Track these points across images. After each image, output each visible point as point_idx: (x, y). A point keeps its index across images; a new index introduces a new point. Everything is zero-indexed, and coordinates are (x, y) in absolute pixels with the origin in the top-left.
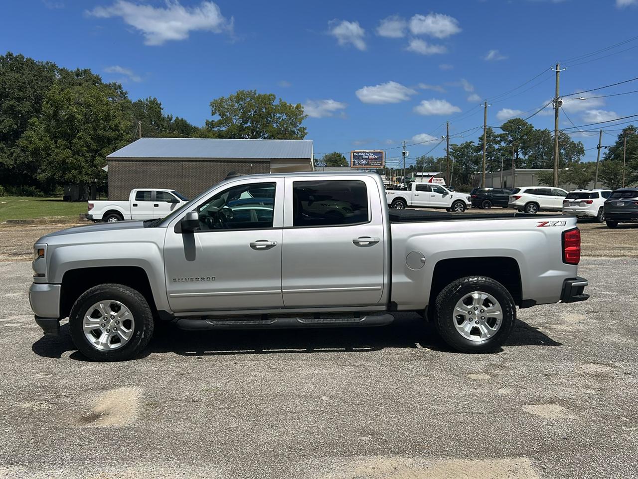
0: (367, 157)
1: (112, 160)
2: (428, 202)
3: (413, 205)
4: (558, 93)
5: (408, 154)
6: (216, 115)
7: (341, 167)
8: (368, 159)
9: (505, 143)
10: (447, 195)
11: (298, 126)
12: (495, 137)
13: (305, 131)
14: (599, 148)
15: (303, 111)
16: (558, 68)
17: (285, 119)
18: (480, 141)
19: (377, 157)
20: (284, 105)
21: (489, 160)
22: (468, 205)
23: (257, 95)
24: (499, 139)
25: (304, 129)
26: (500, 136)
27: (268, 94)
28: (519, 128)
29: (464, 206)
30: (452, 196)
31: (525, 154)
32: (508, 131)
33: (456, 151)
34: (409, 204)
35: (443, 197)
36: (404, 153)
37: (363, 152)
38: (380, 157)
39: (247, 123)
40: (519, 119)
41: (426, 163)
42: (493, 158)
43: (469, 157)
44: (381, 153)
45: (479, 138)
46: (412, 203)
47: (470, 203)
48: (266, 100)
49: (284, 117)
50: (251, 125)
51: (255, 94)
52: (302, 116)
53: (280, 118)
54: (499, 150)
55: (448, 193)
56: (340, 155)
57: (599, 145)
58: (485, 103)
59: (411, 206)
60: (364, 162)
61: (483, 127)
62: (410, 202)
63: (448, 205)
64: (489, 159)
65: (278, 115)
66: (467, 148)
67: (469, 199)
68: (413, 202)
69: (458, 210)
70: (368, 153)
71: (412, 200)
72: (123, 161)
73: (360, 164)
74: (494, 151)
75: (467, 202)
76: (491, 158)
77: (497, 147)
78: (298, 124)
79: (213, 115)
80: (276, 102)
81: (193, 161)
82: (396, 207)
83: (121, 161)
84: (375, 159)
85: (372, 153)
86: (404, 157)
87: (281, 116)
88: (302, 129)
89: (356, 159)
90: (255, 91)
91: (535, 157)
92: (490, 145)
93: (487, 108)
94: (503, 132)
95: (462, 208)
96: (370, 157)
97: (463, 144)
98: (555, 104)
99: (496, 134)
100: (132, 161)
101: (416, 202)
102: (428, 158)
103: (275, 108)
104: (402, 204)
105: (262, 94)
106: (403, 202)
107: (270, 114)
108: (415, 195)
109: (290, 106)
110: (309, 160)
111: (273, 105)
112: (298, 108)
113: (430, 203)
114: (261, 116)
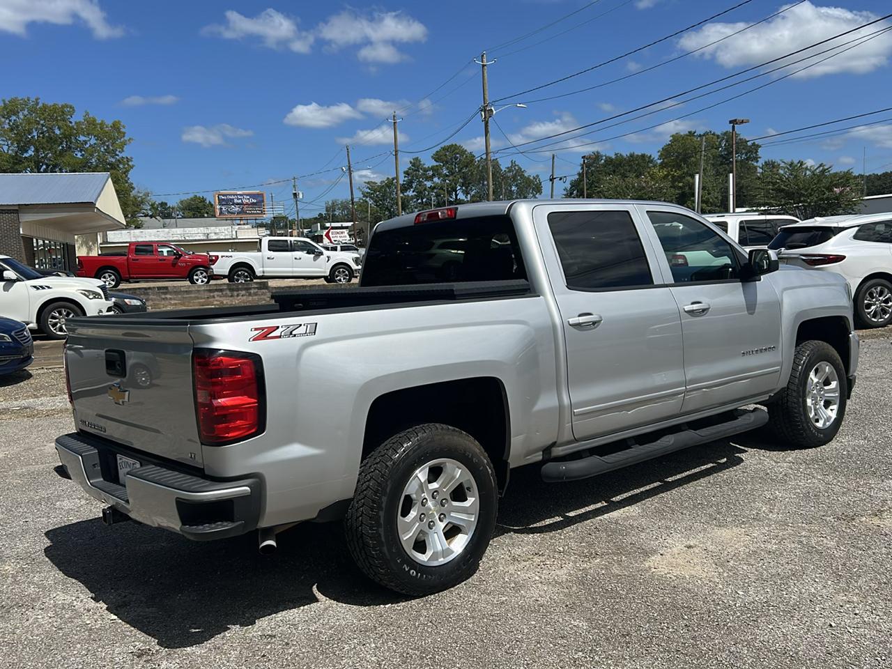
0: (240, 201)
2: (290, 269)
3: (265, 274)
4: (487, 98)
5: (301, 196)
7: (204, 217)
8: (242, 204)
9: (439, 178)
10: (322, 256)
11: (118, 155)
12: (426, 170)
13: (130, 163)
14: (552, 180)
15: (124, 133)
16: (485, 60)
17: (95, 144)
18: (405, 177)
19: (255, 201)
20: (92, 123)
21: (419, 203)
22: (356, 270)
23: (40, 105)
24: (431, 173)
25: (128, 160)
26: (432, 168)
27: (60, 104)
28: (456, 158)
29: (349, 272)
30: (328, 257)
31: (466, 193)
32: (442, 162)
33: (375, 191)
34: (258, 273)
35: (315, 259)
36: (295, 195)
37: (234, 195)
38: (259, 201)
39: (27, 151)
40: (456, 145)
41: (339, 209)
42: (424, 200)
43: (392, 199)
44: (262, 195)
45: (405, 173)
46: (263, 272)
47: (360, 267)
48: (59, 114)
49: (93, 141)
50: (33, 154)
51: (37, 104)
52: (122, 140)
53: (86, 142)
54: (432, 188)
55: (321, 253)
56: (203, 200)
57: (552, 175)
58: (394, 116)
59: (262, 277)
60: (237, 209)
61: (394, 153)
62: (261, 269)
63: (325, 272)
64: (420, 201)
65: (82, 138)
66: (389, 187)
67: (356, 261)
68: (265, 269)
69: (340, 280)
70: (240, 195)
71: (263, 267)
73: (230, 213)
74: (425, 190)
75: (354, 266)
76: (422, 200)
77: (429, 184)
78: (117, 153)
80: (77, 118)
82: (238, 280)
84: (253, 204)
85: (247, 195)
86: (296, 201)
87: (87, 139)
88: (125, 160)
89: (223, 205)
90: (37, 99)
91: (480, 197)
92: (419, 181)
93: (397, 125)
94: (435, 164)
95: (346, 275)
96: (245, 201)
97: (384, 182)
98: (483, 113)
99: (426, 166)
101: (270, 270)
102: (342, 202)
103: (75, 127)
104: (246, 274)
105: (50, 103)
106: (249, 272)
107: (67, 137)
108: (268, 258)
109: (102, 124)
110: (91, 205)
111: (71, 122)
112: (116, 127)
113: (295, 269)
114: (52, 140)
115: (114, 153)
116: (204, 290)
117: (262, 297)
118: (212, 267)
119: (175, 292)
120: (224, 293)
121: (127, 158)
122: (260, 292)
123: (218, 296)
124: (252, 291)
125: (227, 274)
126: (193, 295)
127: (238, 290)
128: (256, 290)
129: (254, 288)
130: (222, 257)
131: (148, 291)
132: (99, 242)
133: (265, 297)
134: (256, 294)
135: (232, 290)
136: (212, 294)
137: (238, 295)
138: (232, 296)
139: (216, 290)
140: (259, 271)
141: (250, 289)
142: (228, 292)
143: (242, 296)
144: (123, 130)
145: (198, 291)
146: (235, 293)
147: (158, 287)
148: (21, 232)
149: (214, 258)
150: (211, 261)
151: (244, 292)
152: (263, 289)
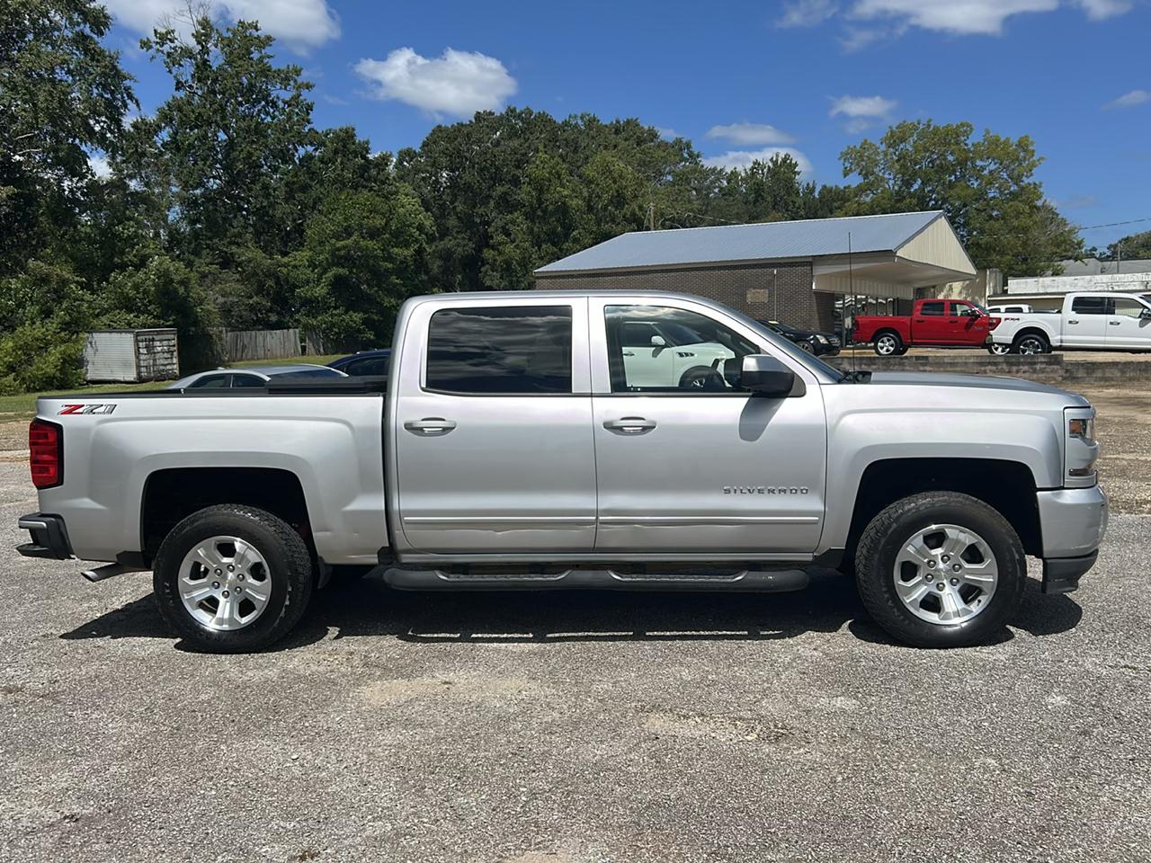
1: (542, 278)
2: (1102, 338)
3: (1064, 344)
6: (851, 175)
11: (1024, 181)
13: (1038, 190)
17: (997, 169)
20: (993, 143)
23: (932, 128)
25: (1036, 186)
27: (955, 123)
34: (1054, 343)
39: (912, 186)
46: (1061, 341)
48: (951, 137)
50: (919, 188)
51: (929, 126)
52: (1031, 160)
53: (983, 168)
59: (1057, 349)
62: (1059, 337)
65: (979, 163)
68: (1064, 338)
71: (1061, 334)
72: (560, 277)
78: (1023, 178)
79: (845, 176)
80: (974, 138)
81: (671, 271)
82: (1024, 351)
83: (555, 277)
87: (986, 164)
88: (1032, 187)
90: (930, 121)
100: (572, 276)
101: (1071, 339)
103: (972, 149)
104: (1036, 343)
105: (942, 125)
106: (1041, 340)
107: (962, 163)
108: (1070, 322)
109: (1007, 142)
110: (889, 254)
111: (966, 145)
112: (1023, 145)
113: (1108, 338)
114: (943, 169)
115: (1018, 179)
116: (973, 363)
117: (1052, 375)
118: (991, 332)
119: (937, 363)
120: (1000, 367)
121: (1035, 184)
122: (1049, 368)
123: (991, 371)
124: (1038, 367)
125: (1011, 342)
126: (958, 369)
127: (1018, 364)
128: (1044, 366)
129: (1042, 363)
130: (1006, 319)
131: (904, 361)
132: (987, 294)
133: (1055, 375)
134: (1042, 371)
135: (1010, 364)
136: (983, 368)
137: (1017, 372)
138: (1009, 372)
139: (989, 363)
140: (1054, 340)
141: (1035, 363)
142: (1005, 366)
143: (1024, 372)
144: (1031, 148)
145: (966, 363)
146: (1014, 368)
147: (916, 357)
148: (814, 287)
149: (995, 321)
150: (991, 324)
151: (1026, 368)
152: (1053, 364)
